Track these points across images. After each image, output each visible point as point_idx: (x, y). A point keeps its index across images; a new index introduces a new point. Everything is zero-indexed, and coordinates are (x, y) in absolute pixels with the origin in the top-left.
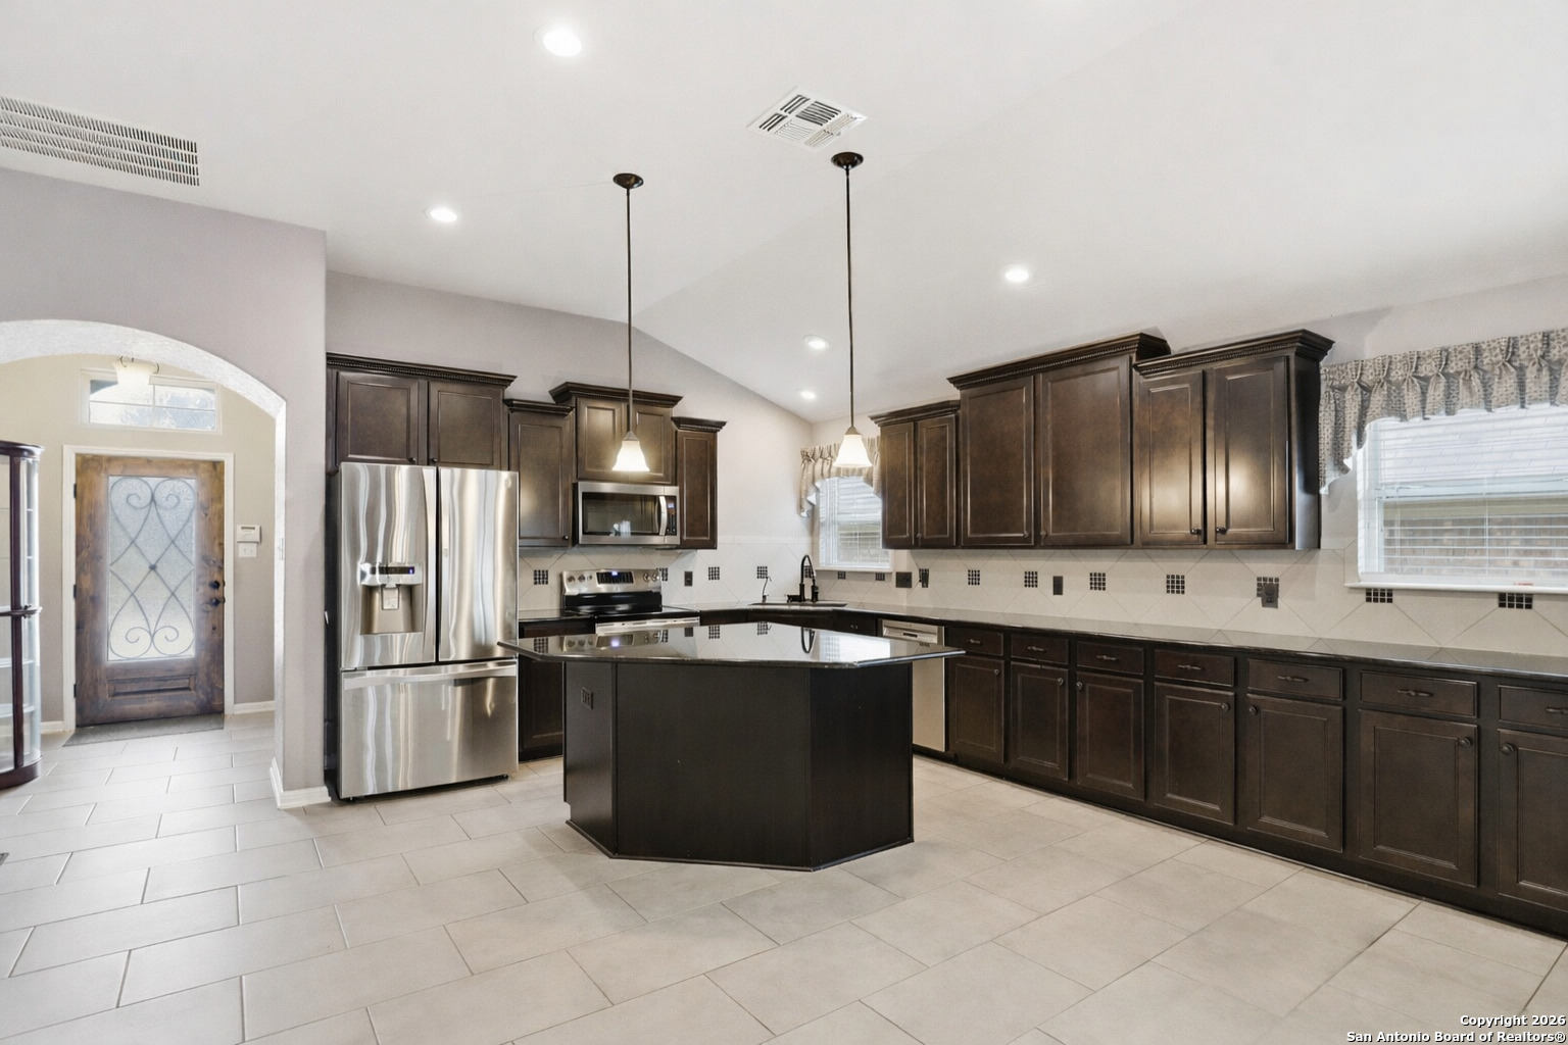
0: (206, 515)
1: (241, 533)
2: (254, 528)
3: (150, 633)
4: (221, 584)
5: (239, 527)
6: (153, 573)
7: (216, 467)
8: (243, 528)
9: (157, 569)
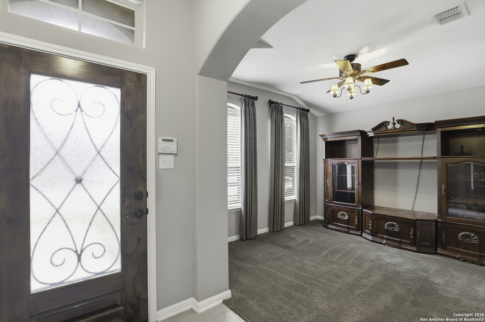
0: (131, 125)
1: (162, 146)
2: (172, 141)
3: (76, 252)
4: (145, 195)
5: (160, 139)
6: (79, 185)
7: (141, 78)
8: (164, 140)
9: (82, 182)
